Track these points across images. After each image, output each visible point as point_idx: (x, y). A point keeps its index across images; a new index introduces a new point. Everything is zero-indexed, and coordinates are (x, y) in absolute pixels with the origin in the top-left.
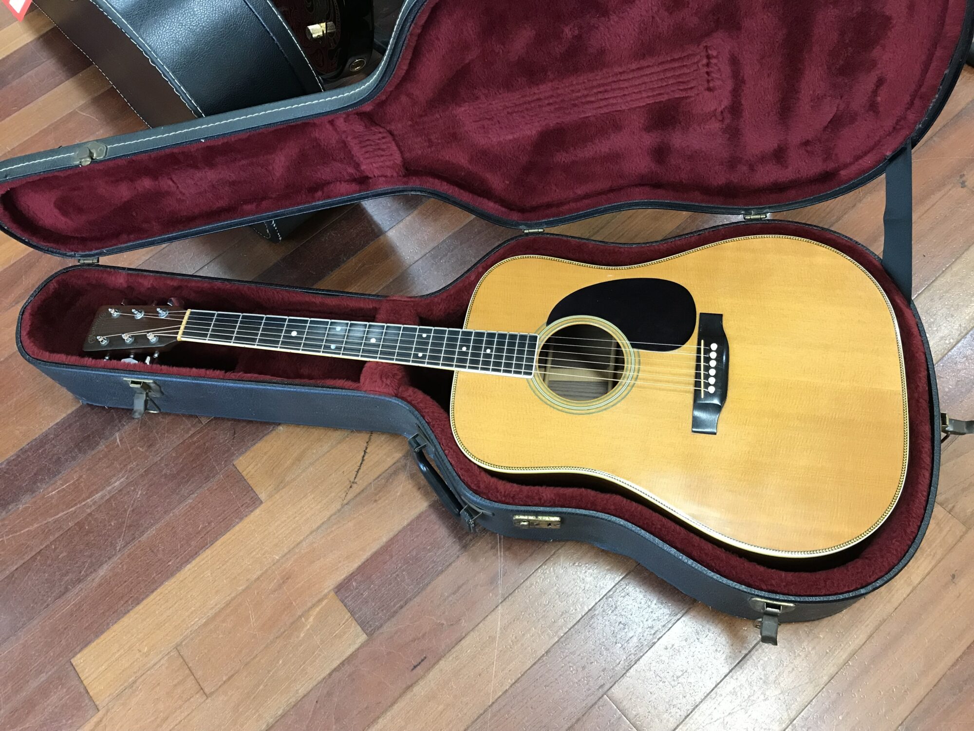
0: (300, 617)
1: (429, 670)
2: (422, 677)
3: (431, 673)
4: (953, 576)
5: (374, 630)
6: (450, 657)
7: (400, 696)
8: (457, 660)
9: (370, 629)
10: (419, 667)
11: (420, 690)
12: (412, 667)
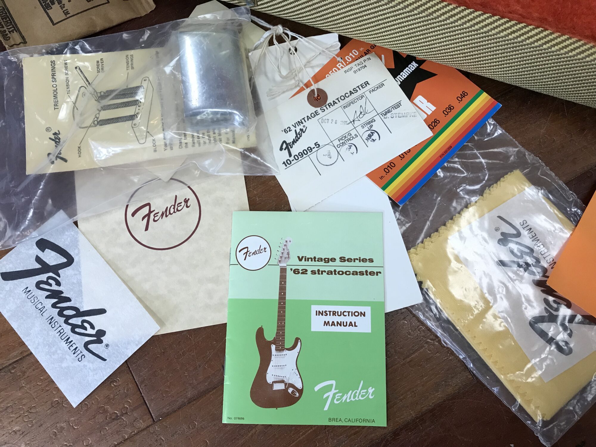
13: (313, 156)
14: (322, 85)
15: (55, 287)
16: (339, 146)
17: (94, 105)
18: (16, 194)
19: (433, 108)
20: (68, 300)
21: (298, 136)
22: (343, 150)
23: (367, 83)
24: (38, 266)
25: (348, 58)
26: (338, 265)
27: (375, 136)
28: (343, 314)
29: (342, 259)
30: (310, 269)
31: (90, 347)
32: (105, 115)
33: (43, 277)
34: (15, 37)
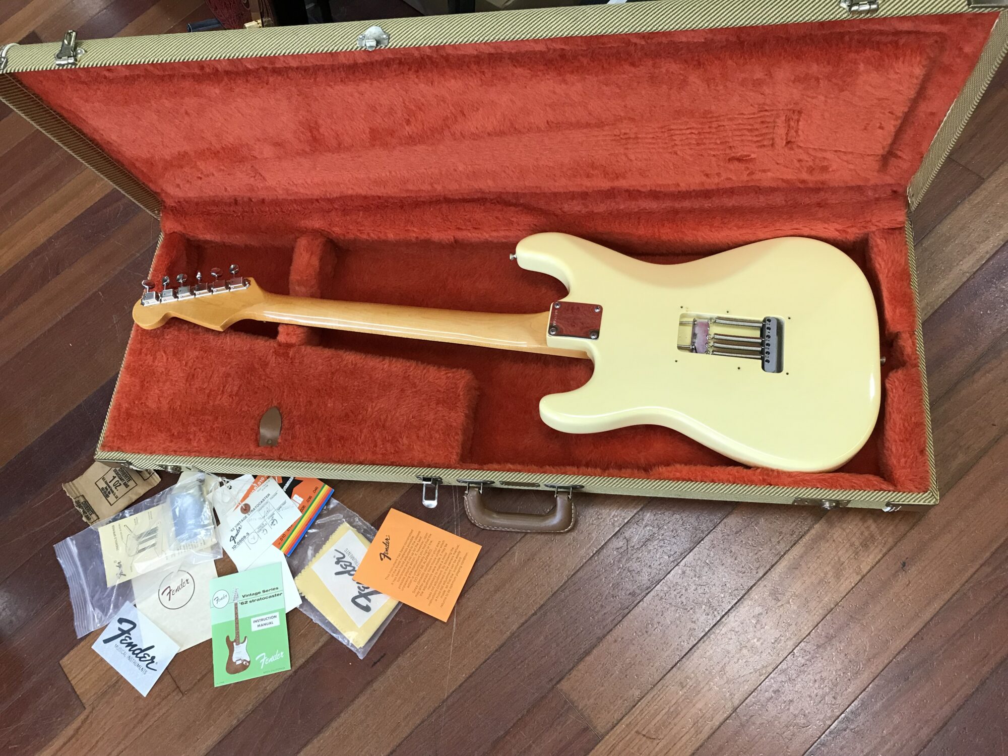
13: (246, 540)
14: (247, 501)
15: (129, 641)
16: (259, 532)
17: (135, 542)
18: (104, 599)
19: (302, 500)
20: (136, 645)
21: (238, 531)
22: (261, 534)
23: (269, 495)
24: (120, 632)
25: (259, 483)
26: (262, 595)
27: (275, 522)
28: (266, 619)
29: (264, 591)
30: (249, 601)
31: (149, 666)
32: (141, 547)
33: (123, 637)
34: (94, 517)
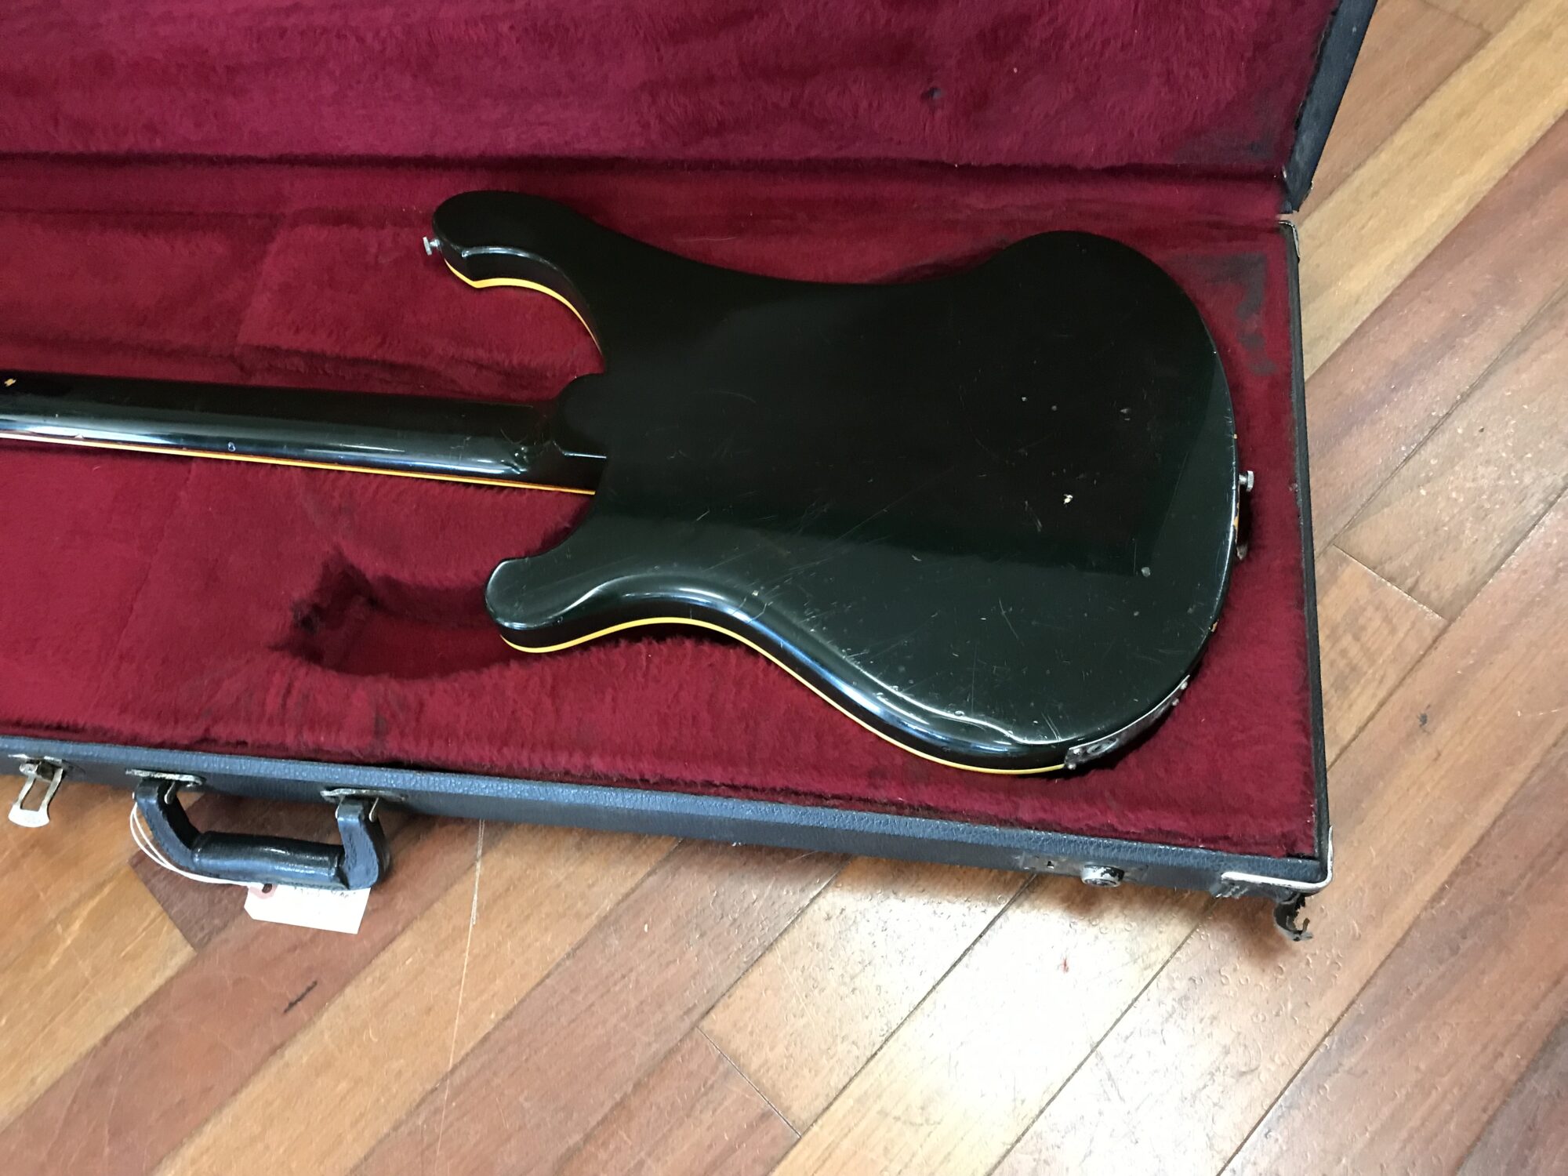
0: (54, 922)
1: (320, 1008)
2: (304, 1026)
3: (325, 1017)
4: (1424, 719)
5: (210, 935)
6: (367, 979)
7: (256, 1071)
8: (383, 982)
9: (200, 935)
10: (299, 1004)
11: (299, 1053)
12: (287, 1005)
